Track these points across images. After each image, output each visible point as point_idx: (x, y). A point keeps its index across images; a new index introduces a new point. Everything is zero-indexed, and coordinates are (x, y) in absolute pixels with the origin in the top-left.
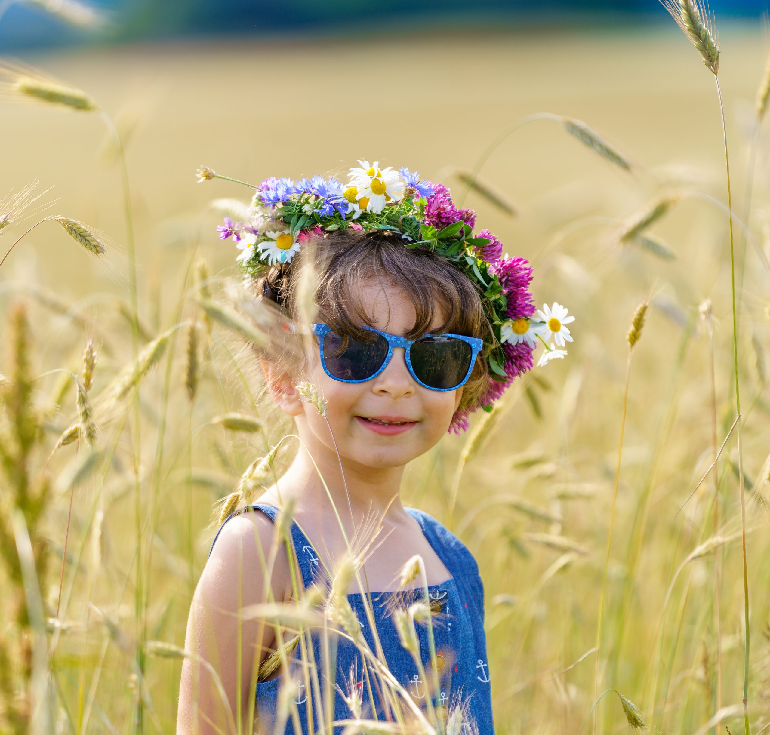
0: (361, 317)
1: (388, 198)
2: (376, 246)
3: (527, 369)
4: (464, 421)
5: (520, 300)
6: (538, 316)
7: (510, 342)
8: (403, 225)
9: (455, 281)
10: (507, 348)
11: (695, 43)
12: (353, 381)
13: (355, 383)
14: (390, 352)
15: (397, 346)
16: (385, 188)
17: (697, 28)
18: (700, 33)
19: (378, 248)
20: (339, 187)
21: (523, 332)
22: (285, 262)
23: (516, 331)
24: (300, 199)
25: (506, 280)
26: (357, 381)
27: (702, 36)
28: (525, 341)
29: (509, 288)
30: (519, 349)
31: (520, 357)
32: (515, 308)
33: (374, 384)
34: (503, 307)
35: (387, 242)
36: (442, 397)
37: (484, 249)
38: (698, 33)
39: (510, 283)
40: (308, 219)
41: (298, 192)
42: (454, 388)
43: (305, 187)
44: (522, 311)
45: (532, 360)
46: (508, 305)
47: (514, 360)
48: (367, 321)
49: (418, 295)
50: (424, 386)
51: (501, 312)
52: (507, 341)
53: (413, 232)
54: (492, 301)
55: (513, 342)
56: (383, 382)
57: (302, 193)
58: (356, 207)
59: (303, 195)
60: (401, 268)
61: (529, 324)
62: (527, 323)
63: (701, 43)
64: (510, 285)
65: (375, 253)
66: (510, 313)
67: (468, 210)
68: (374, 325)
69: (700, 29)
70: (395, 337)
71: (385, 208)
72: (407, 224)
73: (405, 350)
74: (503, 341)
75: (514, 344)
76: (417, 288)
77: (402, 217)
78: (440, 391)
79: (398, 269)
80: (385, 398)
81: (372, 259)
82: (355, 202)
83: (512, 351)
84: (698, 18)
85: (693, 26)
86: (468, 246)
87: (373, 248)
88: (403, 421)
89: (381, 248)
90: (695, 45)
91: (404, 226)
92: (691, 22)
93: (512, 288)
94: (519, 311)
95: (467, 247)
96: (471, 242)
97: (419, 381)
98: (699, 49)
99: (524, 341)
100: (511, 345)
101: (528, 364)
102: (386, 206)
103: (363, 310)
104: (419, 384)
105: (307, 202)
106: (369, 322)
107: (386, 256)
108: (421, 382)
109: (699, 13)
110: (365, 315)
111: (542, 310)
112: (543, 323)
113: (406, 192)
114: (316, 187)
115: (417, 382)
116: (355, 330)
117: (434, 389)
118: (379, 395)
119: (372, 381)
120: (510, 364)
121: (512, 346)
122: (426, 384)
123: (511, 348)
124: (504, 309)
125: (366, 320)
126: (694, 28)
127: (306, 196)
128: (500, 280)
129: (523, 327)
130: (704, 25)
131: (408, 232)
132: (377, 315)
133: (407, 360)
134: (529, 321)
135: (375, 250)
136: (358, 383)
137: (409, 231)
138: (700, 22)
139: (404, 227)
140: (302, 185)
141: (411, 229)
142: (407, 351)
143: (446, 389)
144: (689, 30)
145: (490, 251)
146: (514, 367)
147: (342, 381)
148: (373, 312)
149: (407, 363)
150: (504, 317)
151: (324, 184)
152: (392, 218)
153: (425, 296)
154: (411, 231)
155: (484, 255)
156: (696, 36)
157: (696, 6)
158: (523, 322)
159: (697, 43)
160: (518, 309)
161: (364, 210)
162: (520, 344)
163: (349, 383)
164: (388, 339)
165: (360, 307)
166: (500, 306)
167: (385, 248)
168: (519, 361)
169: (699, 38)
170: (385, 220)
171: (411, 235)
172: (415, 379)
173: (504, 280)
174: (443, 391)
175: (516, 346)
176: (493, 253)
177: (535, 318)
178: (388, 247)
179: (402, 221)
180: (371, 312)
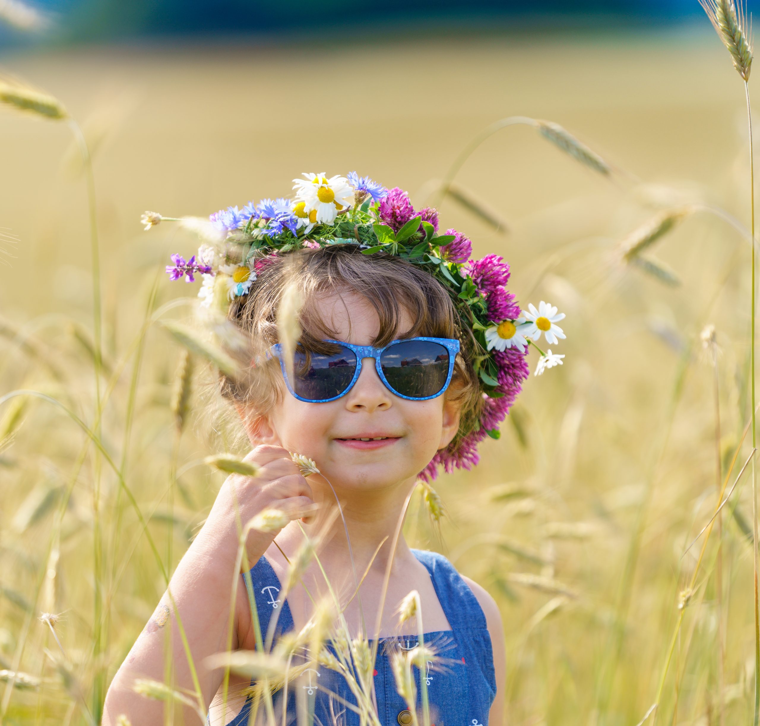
0: (320, 329)
1: (339, 206)
2: (331, 257)
3: (524, 378)
4: (472, 454)
5: (500, 300)
6: (523, 316)
7: (497, 348)
8: (359, 234)
9: (418, 279)
10: (496, 357)
11: (728, 45)
12: (324, 400)
13: (325, 402)
14: (359, 364)
15: (366, 357)
16: (334, 196)
17: (731, 29)
18: (734, 35)
19: (333, 258)
20: (287, 204)
21: (510, 336)
22: (243, 294)
23: (503, 336)
24: (249, 225)
25: (481, 280)
26: (327, 400)
27: (736, 37)
28: (514, 345)
29: (486, 288)
30: (509, 355)
31: (513, 365)
32: (496, 310)
33: (347, 401)
34: (483, 310)
35: (343, 252)
36: (424, 407)
37: (451, 248)
38: (732, 35)
39: (486, 283)
40: (260, 244)
41: (246, 218)
42: (435, 395)
43: (252, 211)
44: (504, 312)
45: (527, 368)
46: (488, 309)
47: (506, 369)
48: (328, 333)
49: (378, 297)
50: (401, 397)
51: (483, 316)
52: (494, 348)
53: (372, 240)
54: (469, 305)
55: (501, 348)
56: (355, 396)
57: (250, 219)
58: (307, 221)
59: (251, 220)
60: (358, 273)
61: (516, 326)
62: (513, 326)
63: (734, 45)
64: (487, 285)
65: (329, 263)
66: (492, 316)
67: (429, 209)
68: (336, 336)
69: (735, 30)
70: (362, 348)
71: (337, 218)
72: (363, 231)
73: (375, 359)
74: (489, 348)
75: (502, 350)
76: (377, 291)
77: (357, 225)
78: (420, 400)
79: (355, 275)
80: (361, 414)
81: (326, 269)
82: (305, 216)
83: (503, 359)
84: (734, 19)
85: (727, 26)
86: (434, 247)
87: (328, 259)
88: (385, 436)
89: (337, 258)
90: (728, 47)
91: (362, 235)
92: (726, 22)
93: (489, 287)
94: (501, 312)
95: (433, 249)
96: (437, 242)
97: (395, 392)
98: (731, 52)
99: (512, 345)
100: (499, 351)
101: (523, 373)
102: (338, 215)
103: (321, 321)
104: (395, 395)
105: (256, 226)
106: (331, 334)
107: (342, 264)
108: (398, 393)
109: (735, 14)
110: (324, 325)
111: (528, 310)
112: (531, 324)
113: (356, 196)
114: (263, 208)
115: (393, 393)
116: (316, 343)
117: (413, 399)
118: (355, 412)
119: (345, 398)
120: (503, 373)
121: (501, 353)
122: (404, 395)
123: (500, 355)
124: (484, 312)
125: (326, 331)
126: (729, 29)
127: (255, 221)
128: (475, 281)
129: (509, 330)
130: (740, 26)
131: (366, 241)
132: (337, 325)
133: (378, 371)
134: (514, 323)
135: (330, 260)
136: (329, 401)
137: (368, 240)
138: (735, 23)
139: (362, 237)
140: (249, 210)
141: (369, 237)
142: (377, 361)
143: (427, 398)
144: (723, 30)
145: (458, 249)
146: (508, 377)
147: (312, 402)
148: (332, 323)
149: (379, 374)
150: (486, 320)
151: (271, 205)
152: (347, 228)
153: (387, 298)
154: (370, 239)
155: (453, 255)
156: (730, 38)
157: (733, 5)
158: (509, 325)
159: (730, 45)
160: (500, 310)
161: (315, 223)
162: (509, 349)
163: (319, 403)
164: (354, 350)
165: (318, 318)
166: (480, 310)
167: (341, 258)
168: (512, 370)
169: (732, 40)
170: (338, 230)
171: (370, 243)
172: (390, 391)
173: (479, 281)
174: (423, 400)
175: (505, 351)
176: (461, 251)
177: (521, 319)
178: (344, 256)
179: (359, 230)
180: (330, 322)
